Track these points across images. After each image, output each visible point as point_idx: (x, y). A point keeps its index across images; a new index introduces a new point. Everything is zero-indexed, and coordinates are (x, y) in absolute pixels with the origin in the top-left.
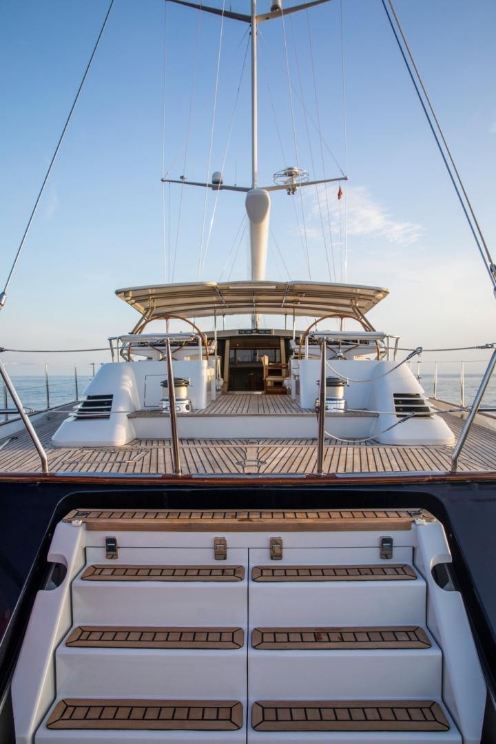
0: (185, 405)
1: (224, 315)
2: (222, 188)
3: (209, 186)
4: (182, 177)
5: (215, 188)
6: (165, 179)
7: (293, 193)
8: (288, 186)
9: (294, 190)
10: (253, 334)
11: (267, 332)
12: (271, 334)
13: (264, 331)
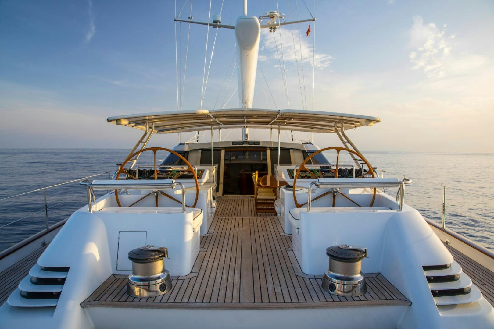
0: (159, 285)
1: (220, 129)
2: (220, 27)
3: (210, 25)
4: (189, 18)
5: (215, 27)
6: (177, 19)
7: (274, 31)
8: (271, 25)
9: (275, 28)
10: (244, 145)
11: (256, 143)
12: (259, 145)
13: (253, 143)
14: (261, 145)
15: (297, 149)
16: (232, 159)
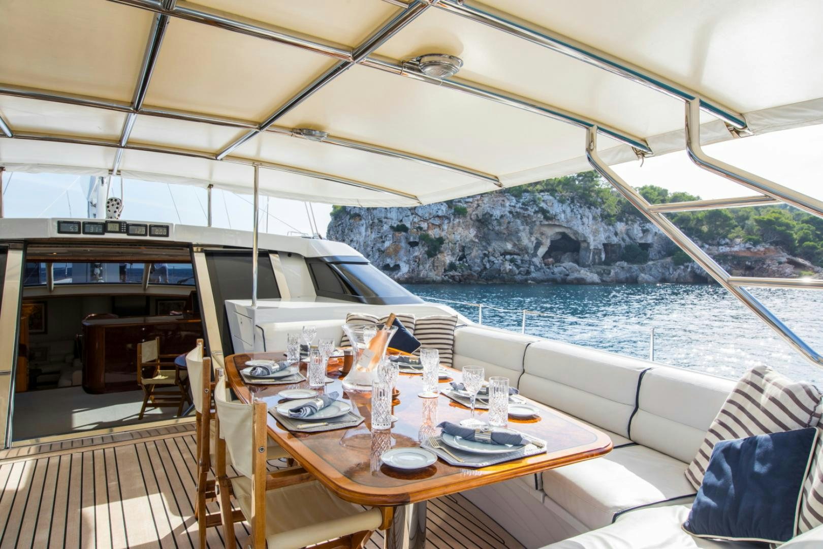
10: (108, 236)
11: (157, 231)
12: (167, 235)
13: (144, 229)
14: (173, 237)
15: (290, 254)
16: (55, 284)
